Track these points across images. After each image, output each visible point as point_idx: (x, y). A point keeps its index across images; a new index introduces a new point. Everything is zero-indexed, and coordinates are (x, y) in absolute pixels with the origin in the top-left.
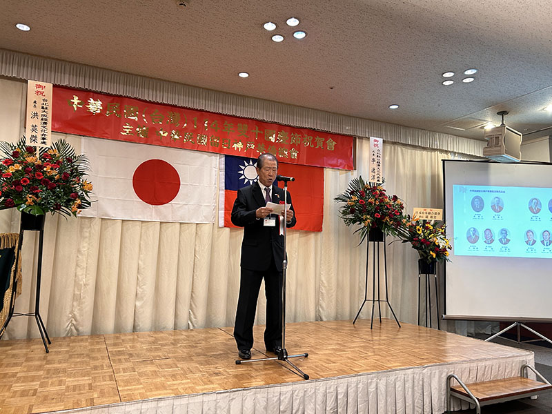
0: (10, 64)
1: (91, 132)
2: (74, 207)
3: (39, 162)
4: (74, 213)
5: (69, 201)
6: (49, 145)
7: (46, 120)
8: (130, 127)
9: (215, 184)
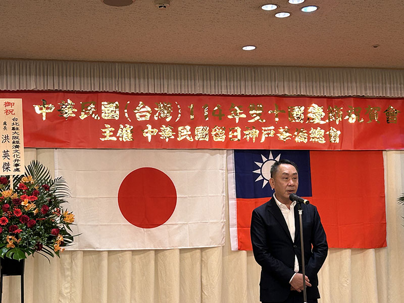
1: (65, 142)
2: (57, 246)
3: (16, 196)
4: (57, 253)
5: (50, 238)
6: (22, 172)
7: (18, 142)
8: (110, 129)
9: (223, 192)
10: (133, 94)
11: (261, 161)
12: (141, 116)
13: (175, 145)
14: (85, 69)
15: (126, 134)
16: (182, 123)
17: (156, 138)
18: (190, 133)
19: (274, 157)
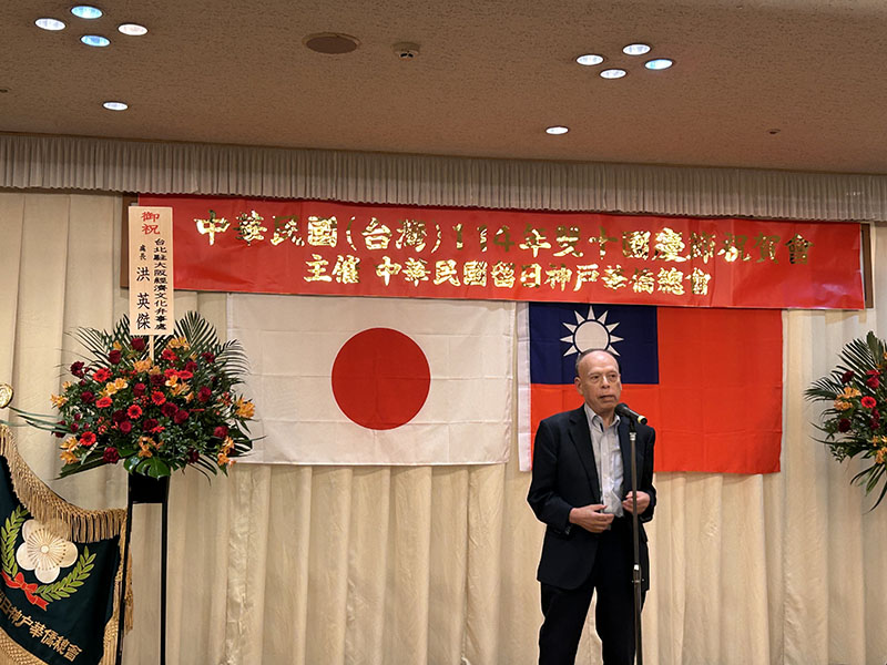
0: (89, 164)
1: (245, 282)
2: (222, 456)
3: (157, 370)
4: (223, 467)
5: (212, 443)
6: (169, 332)
7: (163, 280)
8: (321, 263)
9: (508, 373)
10: (360, 204)
11: (574, 322)
12: (373, 242)
13: (429, 291)
14: (282, 161)
15: (347, 271)
16: (443, 255)
17: (398, 279)
18: (454, 272)
19: (598, 317)
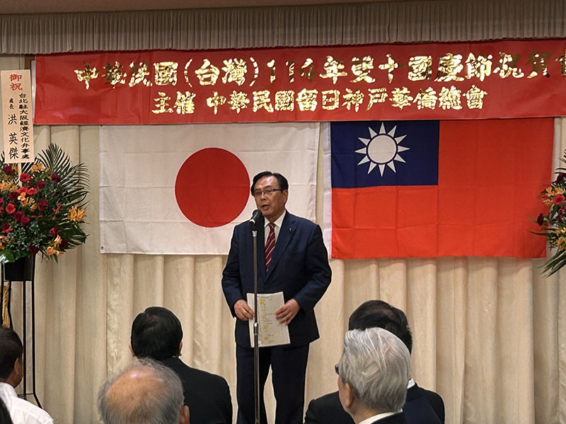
2: (50, 248)
7: (26, 123)
8: (166, 99)
9: (311, 180)
11: (368, 136)
12: (205, 80)
15: (186, 104)
16: (258, 88)
17: (224, 109)
18: (269, 100)
19: (387, 131)
